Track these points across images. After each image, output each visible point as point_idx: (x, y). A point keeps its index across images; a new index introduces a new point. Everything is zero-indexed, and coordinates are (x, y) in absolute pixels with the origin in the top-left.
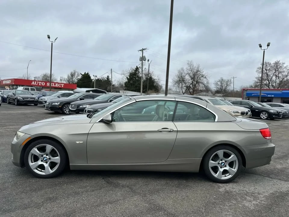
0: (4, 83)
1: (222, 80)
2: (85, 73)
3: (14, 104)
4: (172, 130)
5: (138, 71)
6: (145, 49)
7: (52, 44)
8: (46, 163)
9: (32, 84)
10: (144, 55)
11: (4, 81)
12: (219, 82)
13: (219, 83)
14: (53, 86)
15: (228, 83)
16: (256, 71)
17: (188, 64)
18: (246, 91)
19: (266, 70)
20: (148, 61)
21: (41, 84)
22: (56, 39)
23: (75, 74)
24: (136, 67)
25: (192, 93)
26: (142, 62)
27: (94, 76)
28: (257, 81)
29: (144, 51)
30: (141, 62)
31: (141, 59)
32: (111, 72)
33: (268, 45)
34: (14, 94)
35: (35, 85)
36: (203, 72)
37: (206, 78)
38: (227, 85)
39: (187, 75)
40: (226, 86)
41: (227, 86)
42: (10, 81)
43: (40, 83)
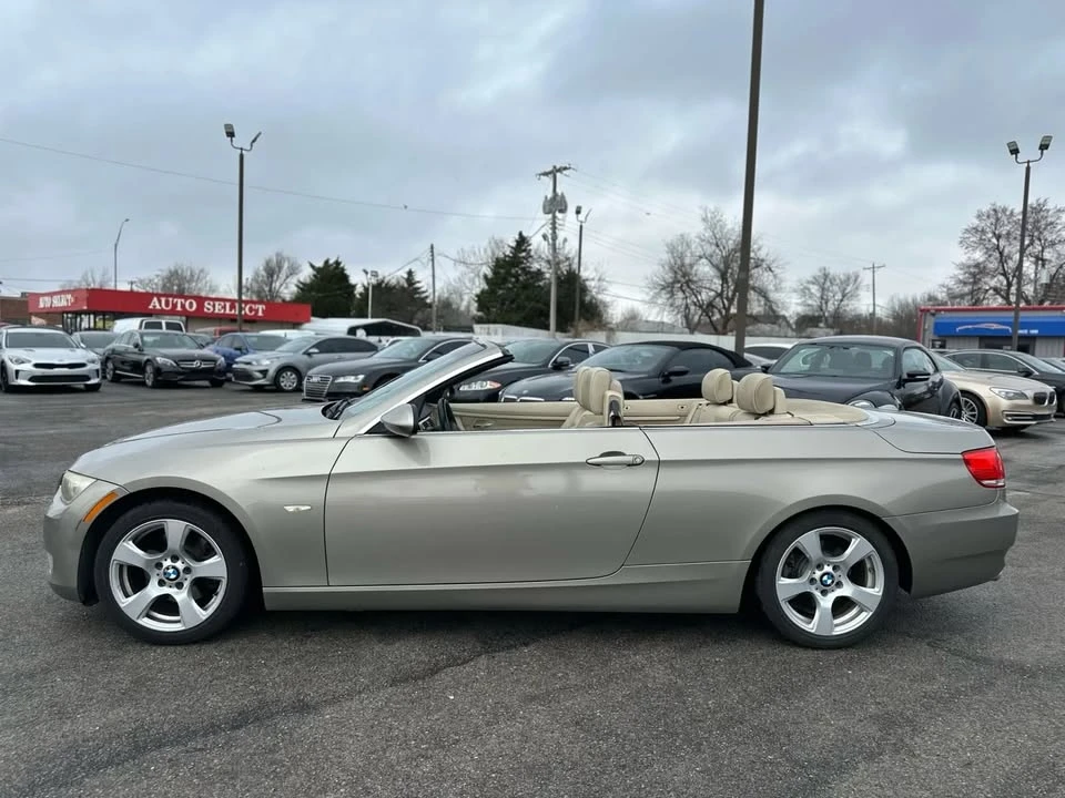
0: (42, 305)
1: (826, 276)
2: (327, 262)
3: (143, 384)
4: (638, 461)
5: (525, 251)
6: (565, 168)
7: (242, 156)
8: (180, 586)
9: (151, 307)
10: (559, 191)
11: (41, 299)
12: (813, 283)
13: (814, 289)
14: (228, 311)
15: (849, 285)
16: (961, 242)
17: (705, 220)
18: (933, 315)
19: (998, 237)
20: (578, 212)
21: (183, 306)
22: (254, 141)
23: (280, 268)
24: (517, 237)
25: (720, 328)
26: (554, 217)
27: (367, 273)
28: (961, 277)
29: (558, 175)
30: (550, 216)
31: (547, 208)
32: (433, 255)
33: (1044, 147)
34: (136, 346)
35: (162, 309)
36: (759, 249)
37: (770, 270)
38: (844, 296)
39: (704, 260)
40: (839, 296)
41: (842, 300)
42: (69, 296)
43: (179, 305)
